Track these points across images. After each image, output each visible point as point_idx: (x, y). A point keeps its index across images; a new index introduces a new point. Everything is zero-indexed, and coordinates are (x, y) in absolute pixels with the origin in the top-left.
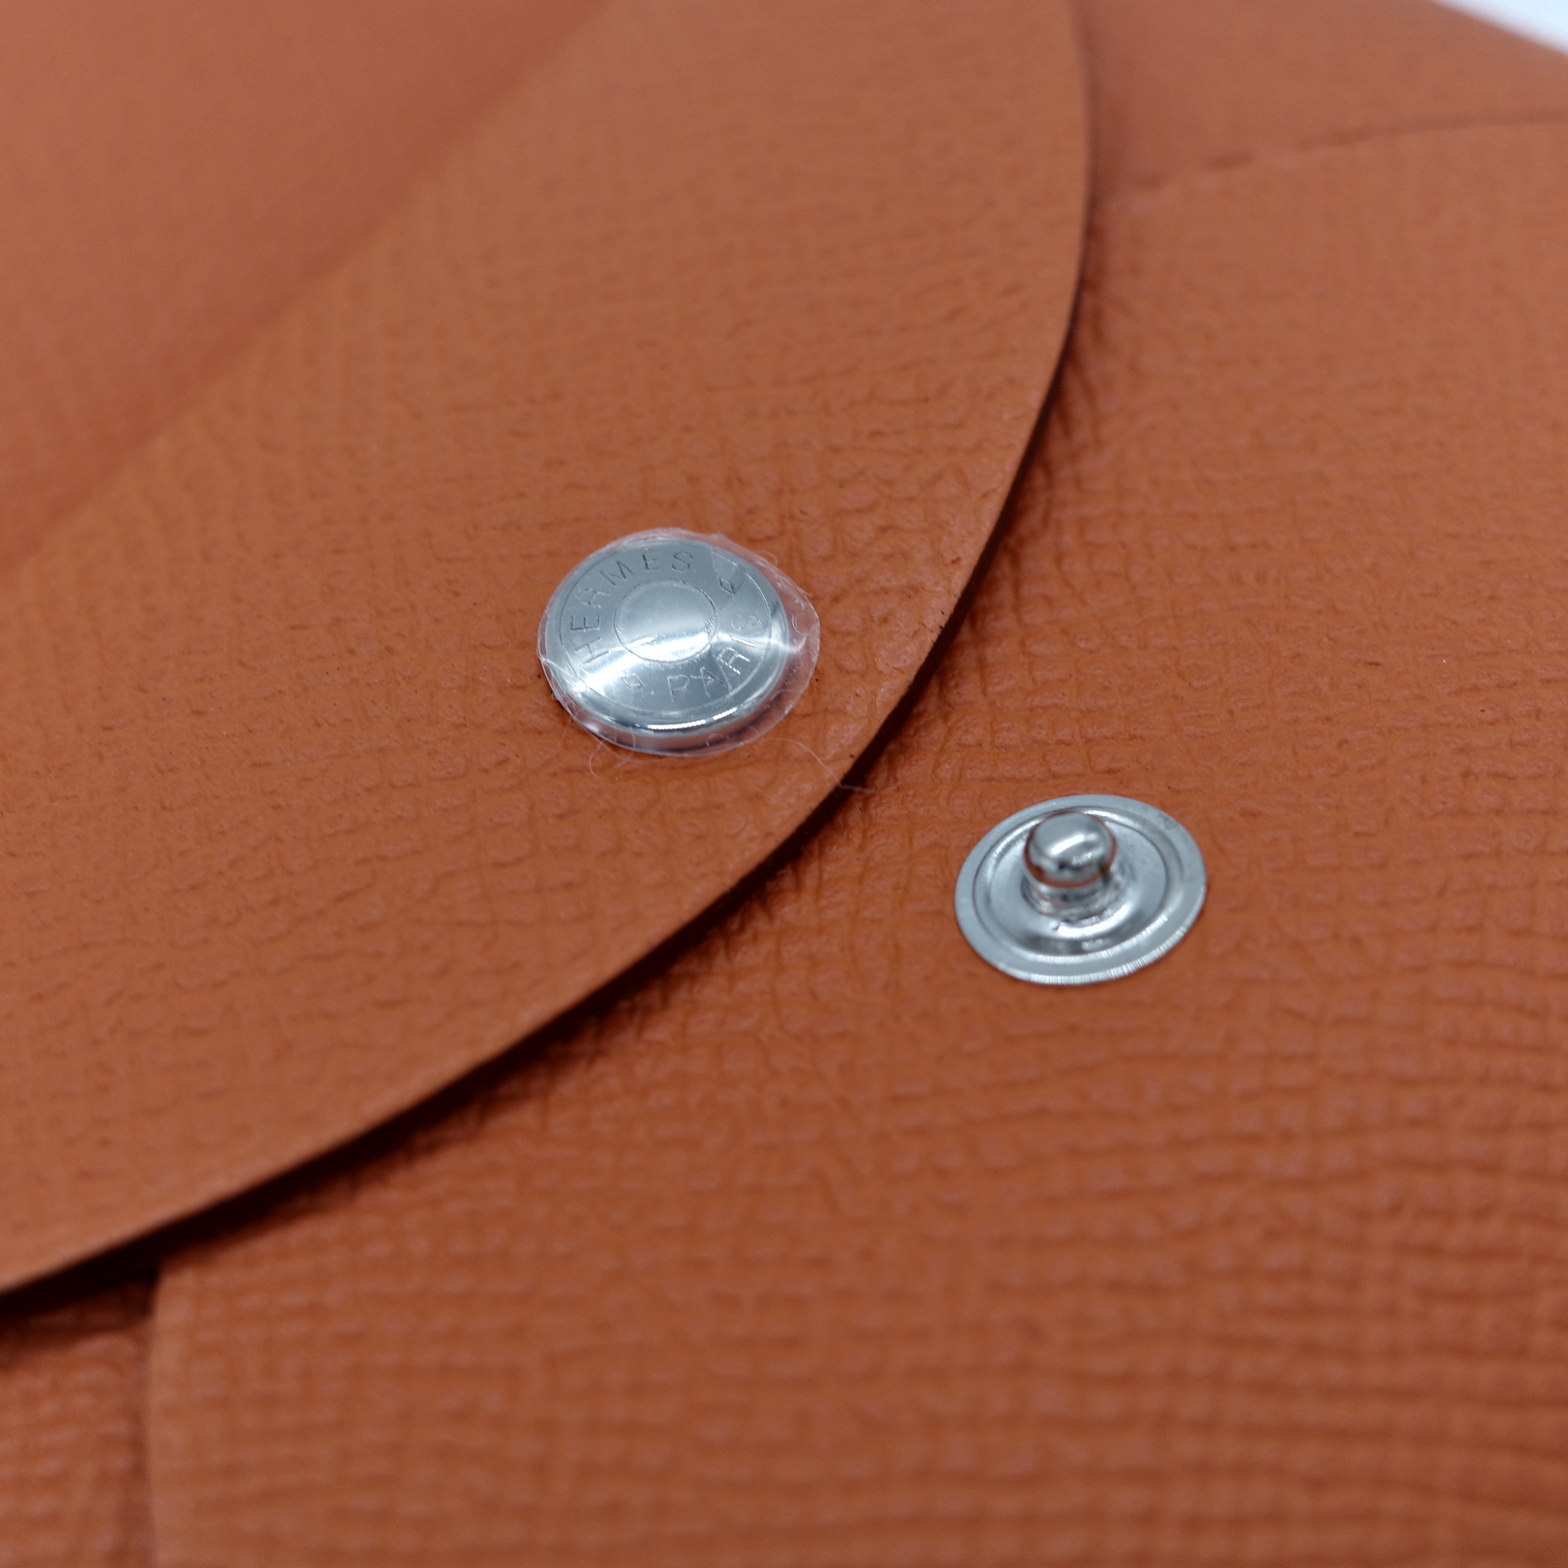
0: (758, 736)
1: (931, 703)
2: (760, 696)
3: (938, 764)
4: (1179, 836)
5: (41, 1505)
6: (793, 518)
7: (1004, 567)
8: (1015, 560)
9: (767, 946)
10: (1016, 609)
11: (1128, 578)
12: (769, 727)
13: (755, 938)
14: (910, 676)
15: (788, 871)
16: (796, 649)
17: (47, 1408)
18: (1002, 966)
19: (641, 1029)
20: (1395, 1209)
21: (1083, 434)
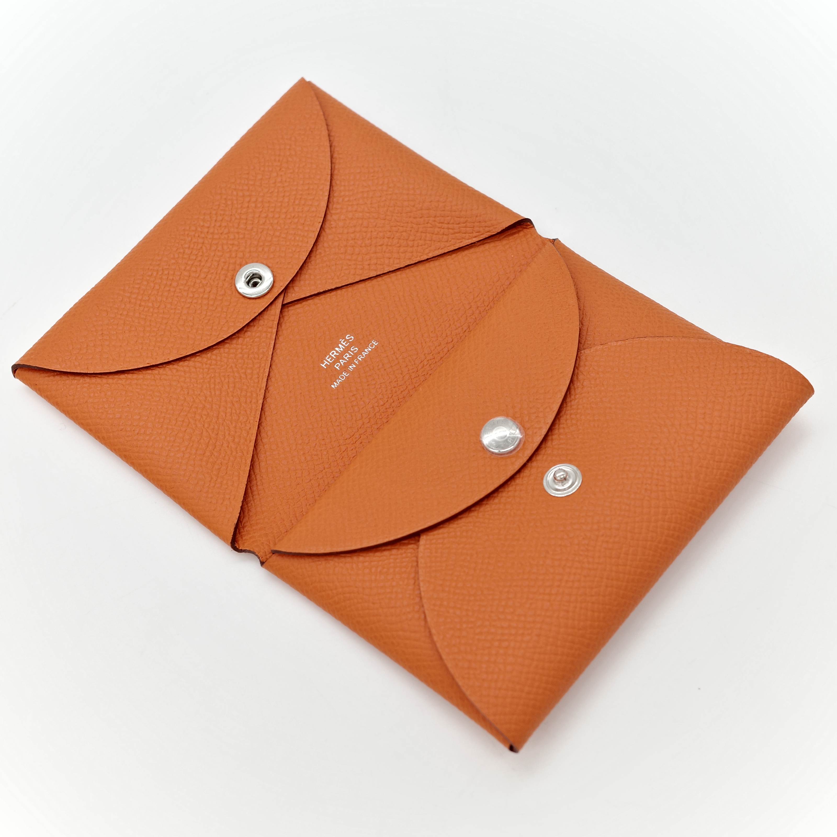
0: (514, 453)
1: (543, 446)
2: (517, 444)
3: (543, 457)
4: (579, 473)
5: (403, 570)
6: (522, 414)
7: (557, 421)
8: (559, 420)
9: (514, 487)
10: (558, 429)
11: (577, 425)
12: (516, 451)
13: (512, 485)
14: (539, 442)
15: (518, 474)
16: (521, 437)
17: (404, 555)
18: (549, 493)
19: (494, 500)
20: (603, 535)
21: (573, 397)
